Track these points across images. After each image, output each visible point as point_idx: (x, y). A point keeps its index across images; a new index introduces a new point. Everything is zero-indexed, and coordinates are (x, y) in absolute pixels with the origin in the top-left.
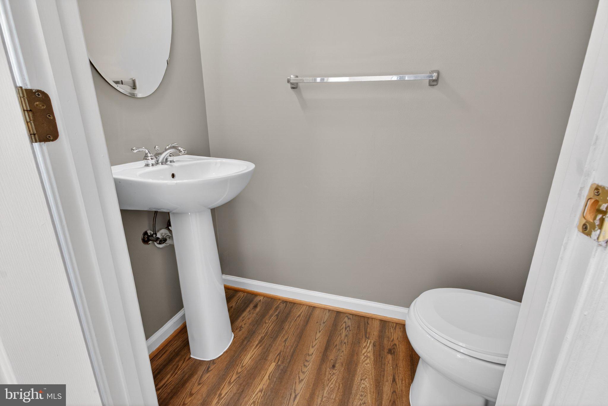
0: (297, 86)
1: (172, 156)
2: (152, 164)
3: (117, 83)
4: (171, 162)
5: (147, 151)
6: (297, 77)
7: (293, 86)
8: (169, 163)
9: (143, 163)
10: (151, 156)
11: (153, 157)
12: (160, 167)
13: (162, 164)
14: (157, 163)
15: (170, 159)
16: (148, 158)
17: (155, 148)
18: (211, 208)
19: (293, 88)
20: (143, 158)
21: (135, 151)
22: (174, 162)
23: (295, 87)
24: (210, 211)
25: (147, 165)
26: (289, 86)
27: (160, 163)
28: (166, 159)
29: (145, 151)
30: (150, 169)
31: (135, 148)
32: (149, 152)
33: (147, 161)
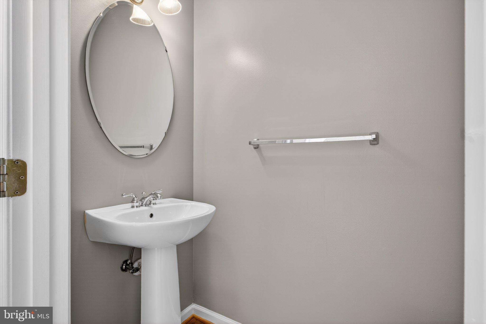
0: (258, 147)
1: (155, 200)
2: (136, 206)
3: (121, 147)
4: (153, 204)
5: (134, 196)
6: (258, 140)
7: (256, 147)
8: (152, 205)
9: (130, 205)
10: (137, 200)
11: (138, 201)
12: (144, 208)
13: (145, 206)
14: (142, 205)
15: (153, 202)
16: (134, 202)
17: (142, 193)
18: (177, 244)
19: (255, 148)
20: (131, 201)
21: (124, 196)
22: (156, 204)
23: (257, 147)
24: (176, 246)
25: (133, 207)
26: (252, 147)
27: (144, 205)
28: (150, 202)
29: (133, 196)
30: (135, 209)
31: (124, 194)
32: (136, 196)
33: (133, 204)
